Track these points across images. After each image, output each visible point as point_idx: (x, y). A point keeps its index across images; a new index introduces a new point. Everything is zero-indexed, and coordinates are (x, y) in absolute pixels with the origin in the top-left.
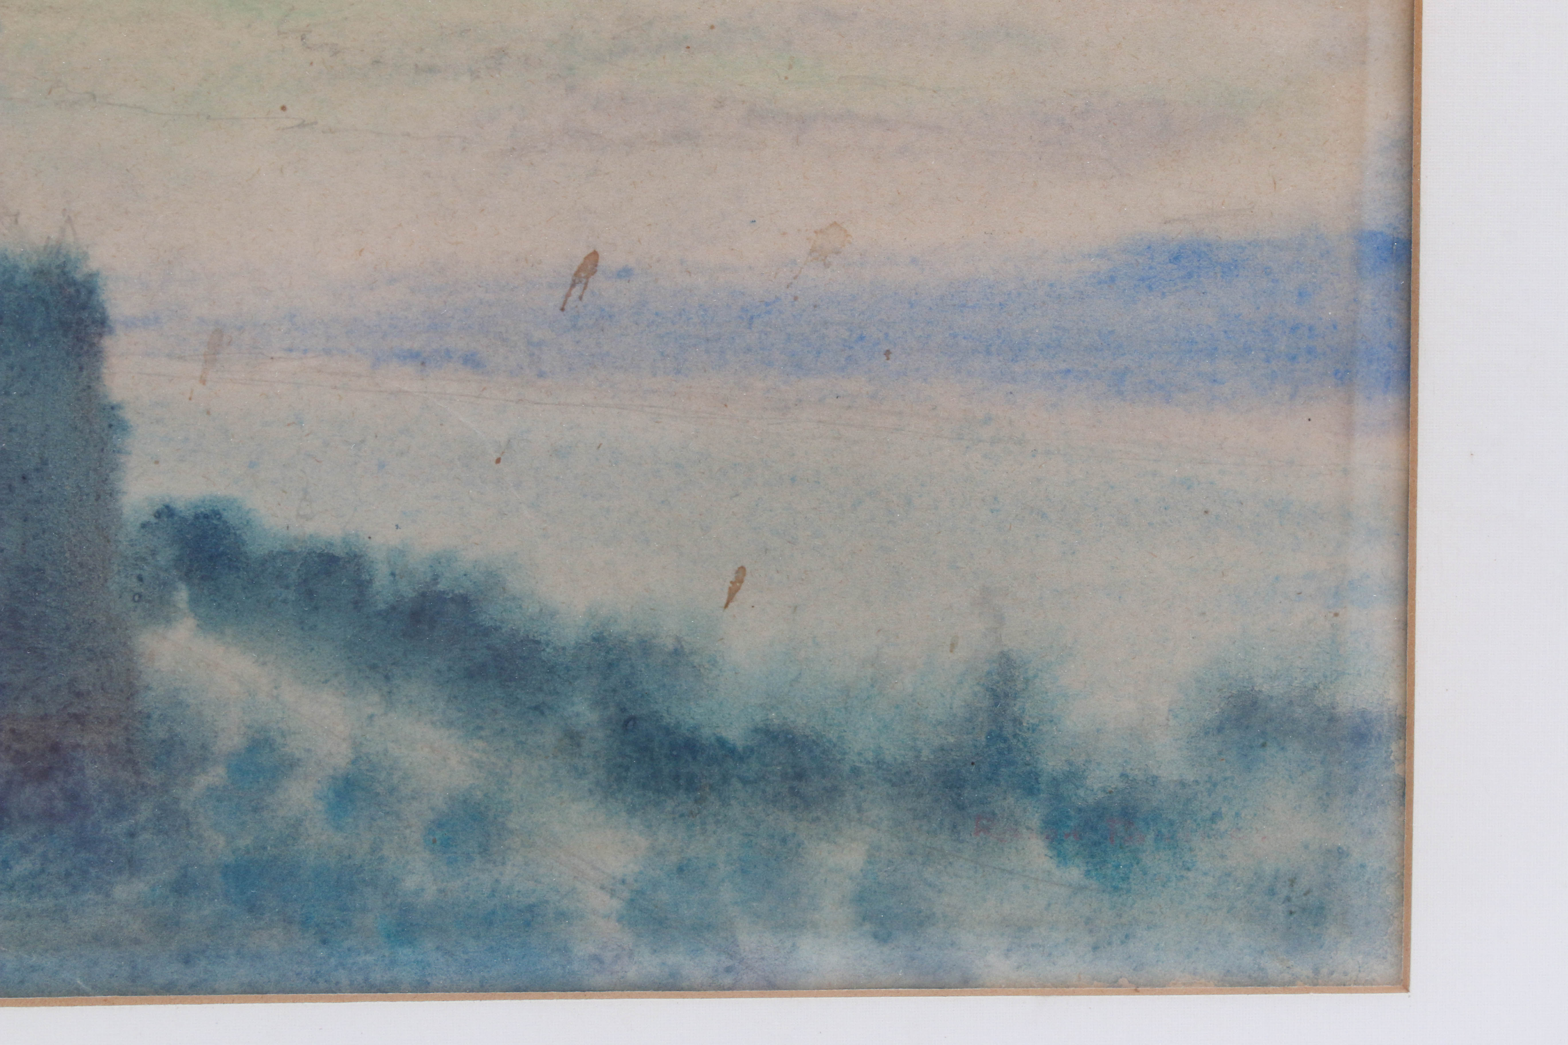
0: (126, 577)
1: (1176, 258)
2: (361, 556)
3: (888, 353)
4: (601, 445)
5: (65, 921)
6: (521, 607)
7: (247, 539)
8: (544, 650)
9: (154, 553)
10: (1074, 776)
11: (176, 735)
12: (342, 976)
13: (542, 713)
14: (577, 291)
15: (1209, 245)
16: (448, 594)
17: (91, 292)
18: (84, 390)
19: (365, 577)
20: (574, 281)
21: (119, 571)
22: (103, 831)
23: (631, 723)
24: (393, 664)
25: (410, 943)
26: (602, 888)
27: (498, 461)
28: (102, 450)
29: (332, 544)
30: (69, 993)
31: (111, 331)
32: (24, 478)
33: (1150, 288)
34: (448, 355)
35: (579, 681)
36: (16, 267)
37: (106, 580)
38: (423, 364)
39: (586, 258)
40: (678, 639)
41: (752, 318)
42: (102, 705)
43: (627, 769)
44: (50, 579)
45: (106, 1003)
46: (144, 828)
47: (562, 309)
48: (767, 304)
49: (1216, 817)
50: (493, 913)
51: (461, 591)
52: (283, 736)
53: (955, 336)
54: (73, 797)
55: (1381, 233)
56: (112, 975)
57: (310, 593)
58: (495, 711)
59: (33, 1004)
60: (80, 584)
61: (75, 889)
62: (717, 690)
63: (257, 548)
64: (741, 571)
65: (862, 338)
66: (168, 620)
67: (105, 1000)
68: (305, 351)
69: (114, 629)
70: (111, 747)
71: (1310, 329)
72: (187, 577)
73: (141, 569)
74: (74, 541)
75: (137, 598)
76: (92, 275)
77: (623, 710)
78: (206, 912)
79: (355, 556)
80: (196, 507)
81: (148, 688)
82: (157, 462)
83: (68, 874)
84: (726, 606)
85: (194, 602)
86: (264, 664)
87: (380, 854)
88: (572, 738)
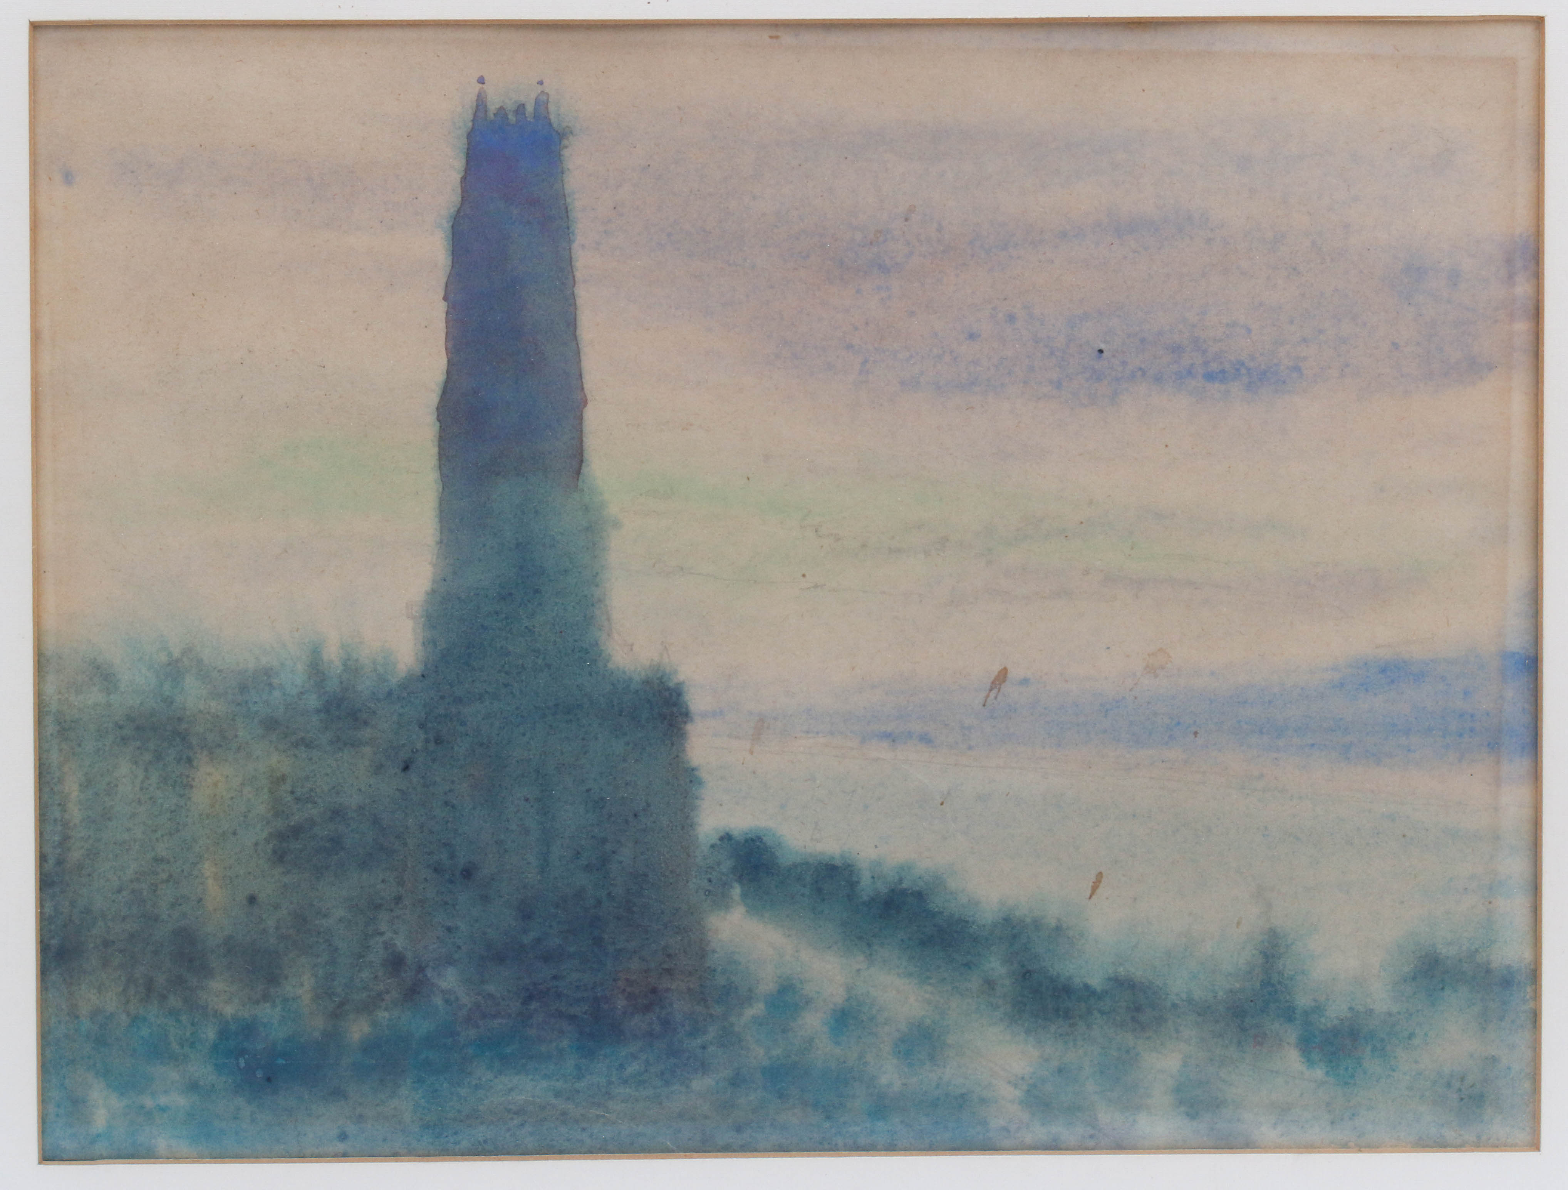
0: (700, 879)
1: (1383, 671)
2: (853, 866)
3: (1196, 733)
4: (1009, 793)
5: (661, 1104)
6: (956, 899)
7: (779, 855)
8: (971, 927)
9: (719, 864)
10: (1318, 1009)
11: (732, 983)
12: (840, 1141)
13: (970, 968)
14: (993, 694)
15: (1405, 662)
16: (909, 890)
17: (679, 694)
18: (674, 758)
19: (855, 879)
20: (991, 686)
21: (696, 875)
22: (685, 1045)
23: (1028, 974)
24: (873, 936)
25: (884, 1119)
26: (1009, 1082)
27: (942, 804)
28: (686, 797)
29: (833, 858)
30: (662, 1151)
31: (692, 721)
32: (635, 815)
33: (1367, 690)
34: (910, 735)
35: (994, 947)
36: (631, 679)
37: (687, 882)
38: (894, 741)
39: (1000, 672)
40: (1059, 920)
41: (1107, 711)
42: (684, 963)
43: (1025, 1005)
44: (651, 880)
45: (686, 1157)
46: (711, 1043)
47: (984, 705)
48: (1117, 702)
49: (1411, 1036)
50: (938, 1099)
51: (918, 889)
52: (801, 983)
53: (1239, 722)
54: (666, 1023)
55: (1518, 653)
56: (689, 1139)
57: (819, 890)
58: (939, 967)
59: (639, 1158)
60: (671, 884)
61: (667, 1083)
62: (1084, 953)
63: (785, 859)
64: (1100, 875)
65: (1179, 723)
66: (727, 908)
67: (686, 1156)
68: (817, 733)
69: (692, 914)
70: (689, 989)
71: (1472, 716)
72: (740, 880)
73: (711, 874)
74: (667, 855)
75: (707, 893)
76: (680, 685)
77: (1023, 966)
78: (751, 1098)
79: (849, 865)
80: (747, 834)
81: (714, 951)
82: (721, 805)
83: (662, 1073)
84: (1090, 897)
85: (744, 895)
86: (789, 936)
87: (864, 1060)
88: (990, 984)
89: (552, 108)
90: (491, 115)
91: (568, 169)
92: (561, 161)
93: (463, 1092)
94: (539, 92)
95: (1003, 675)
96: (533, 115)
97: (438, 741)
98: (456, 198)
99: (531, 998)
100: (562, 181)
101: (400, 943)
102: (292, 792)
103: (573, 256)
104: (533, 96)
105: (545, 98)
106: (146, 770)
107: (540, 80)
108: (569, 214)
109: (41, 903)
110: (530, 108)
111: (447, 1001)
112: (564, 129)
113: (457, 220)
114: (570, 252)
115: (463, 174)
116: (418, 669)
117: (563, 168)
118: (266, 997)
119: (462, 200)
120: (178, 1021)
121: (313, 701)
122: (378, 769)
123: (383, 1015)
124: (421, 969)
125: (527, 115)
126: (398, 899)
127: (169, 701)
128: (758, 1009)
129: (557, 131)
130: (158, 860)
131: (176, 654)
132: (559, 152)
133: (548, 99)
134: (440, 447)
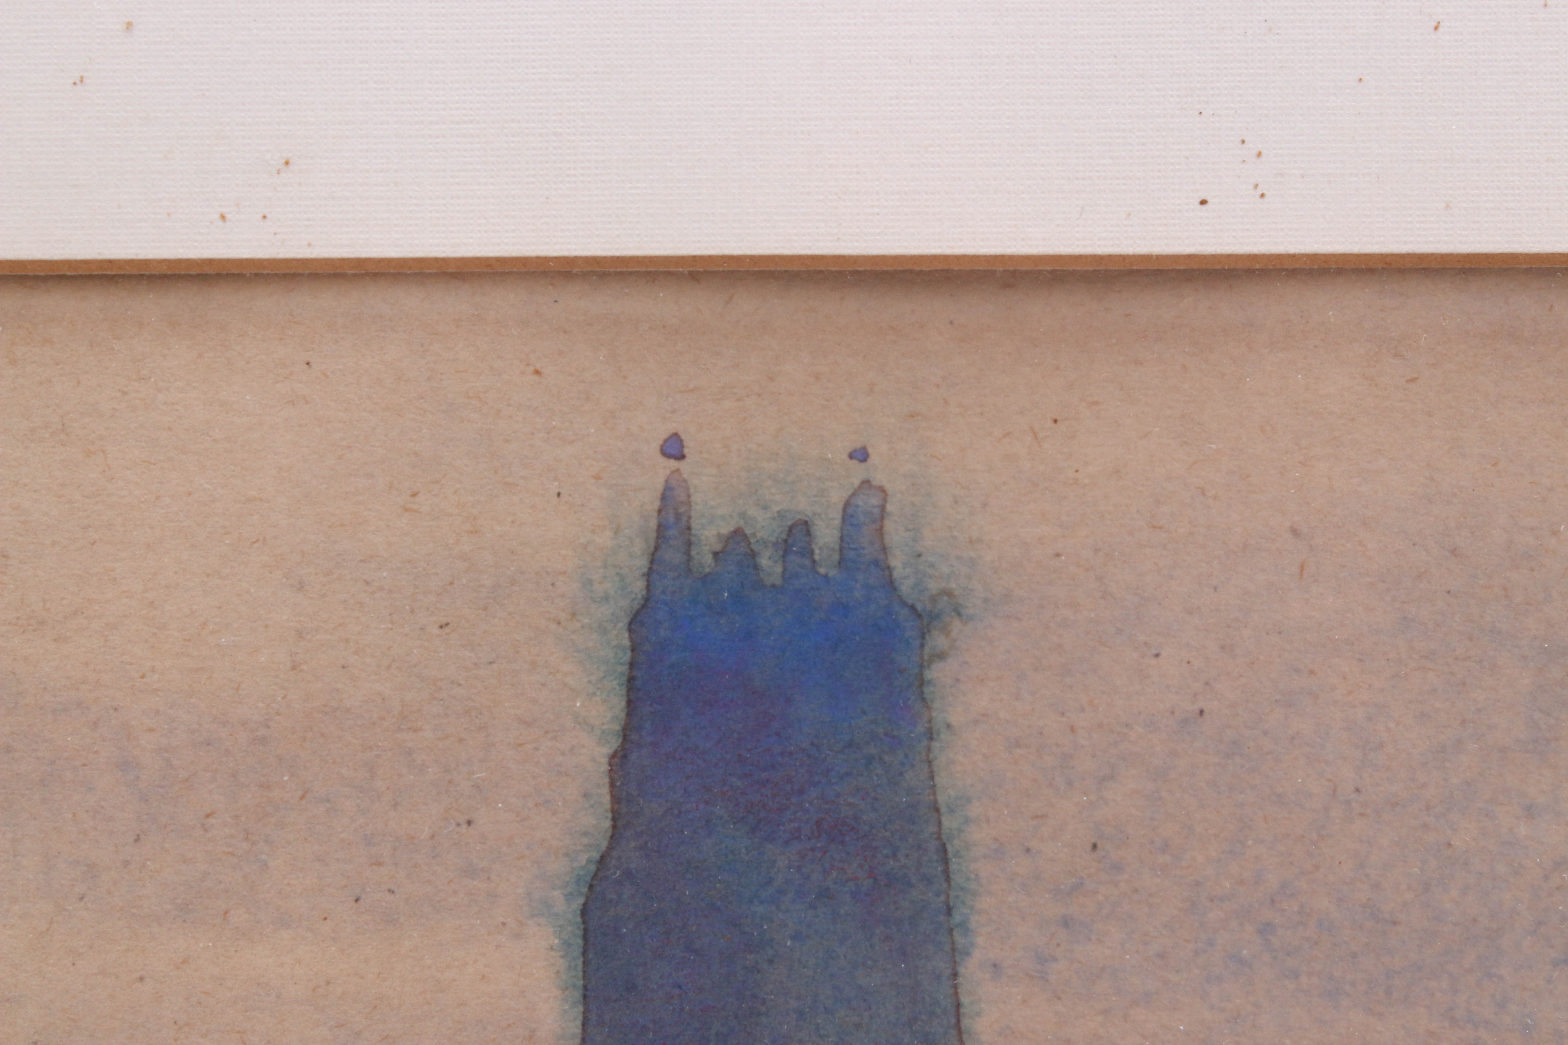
90: (704, 559)
91: (949, 726)
92: (924, 700)
94: (857, 483)
96: (836, 557)
100: (930, 762)
103: (965, 1000)
104: (837, 496)
105: (875, 501)
107: (858, 445)
108: (953, 867)
110: (826, 535)
112: (934, 599)
113: (598, 889)
114: (955, 987)
115: (615, 743)
117: (930, 722)
119: (614, 827)
125: (817, 557)
129: (913, 608)
132: (921, 673)
133: (883, 508)
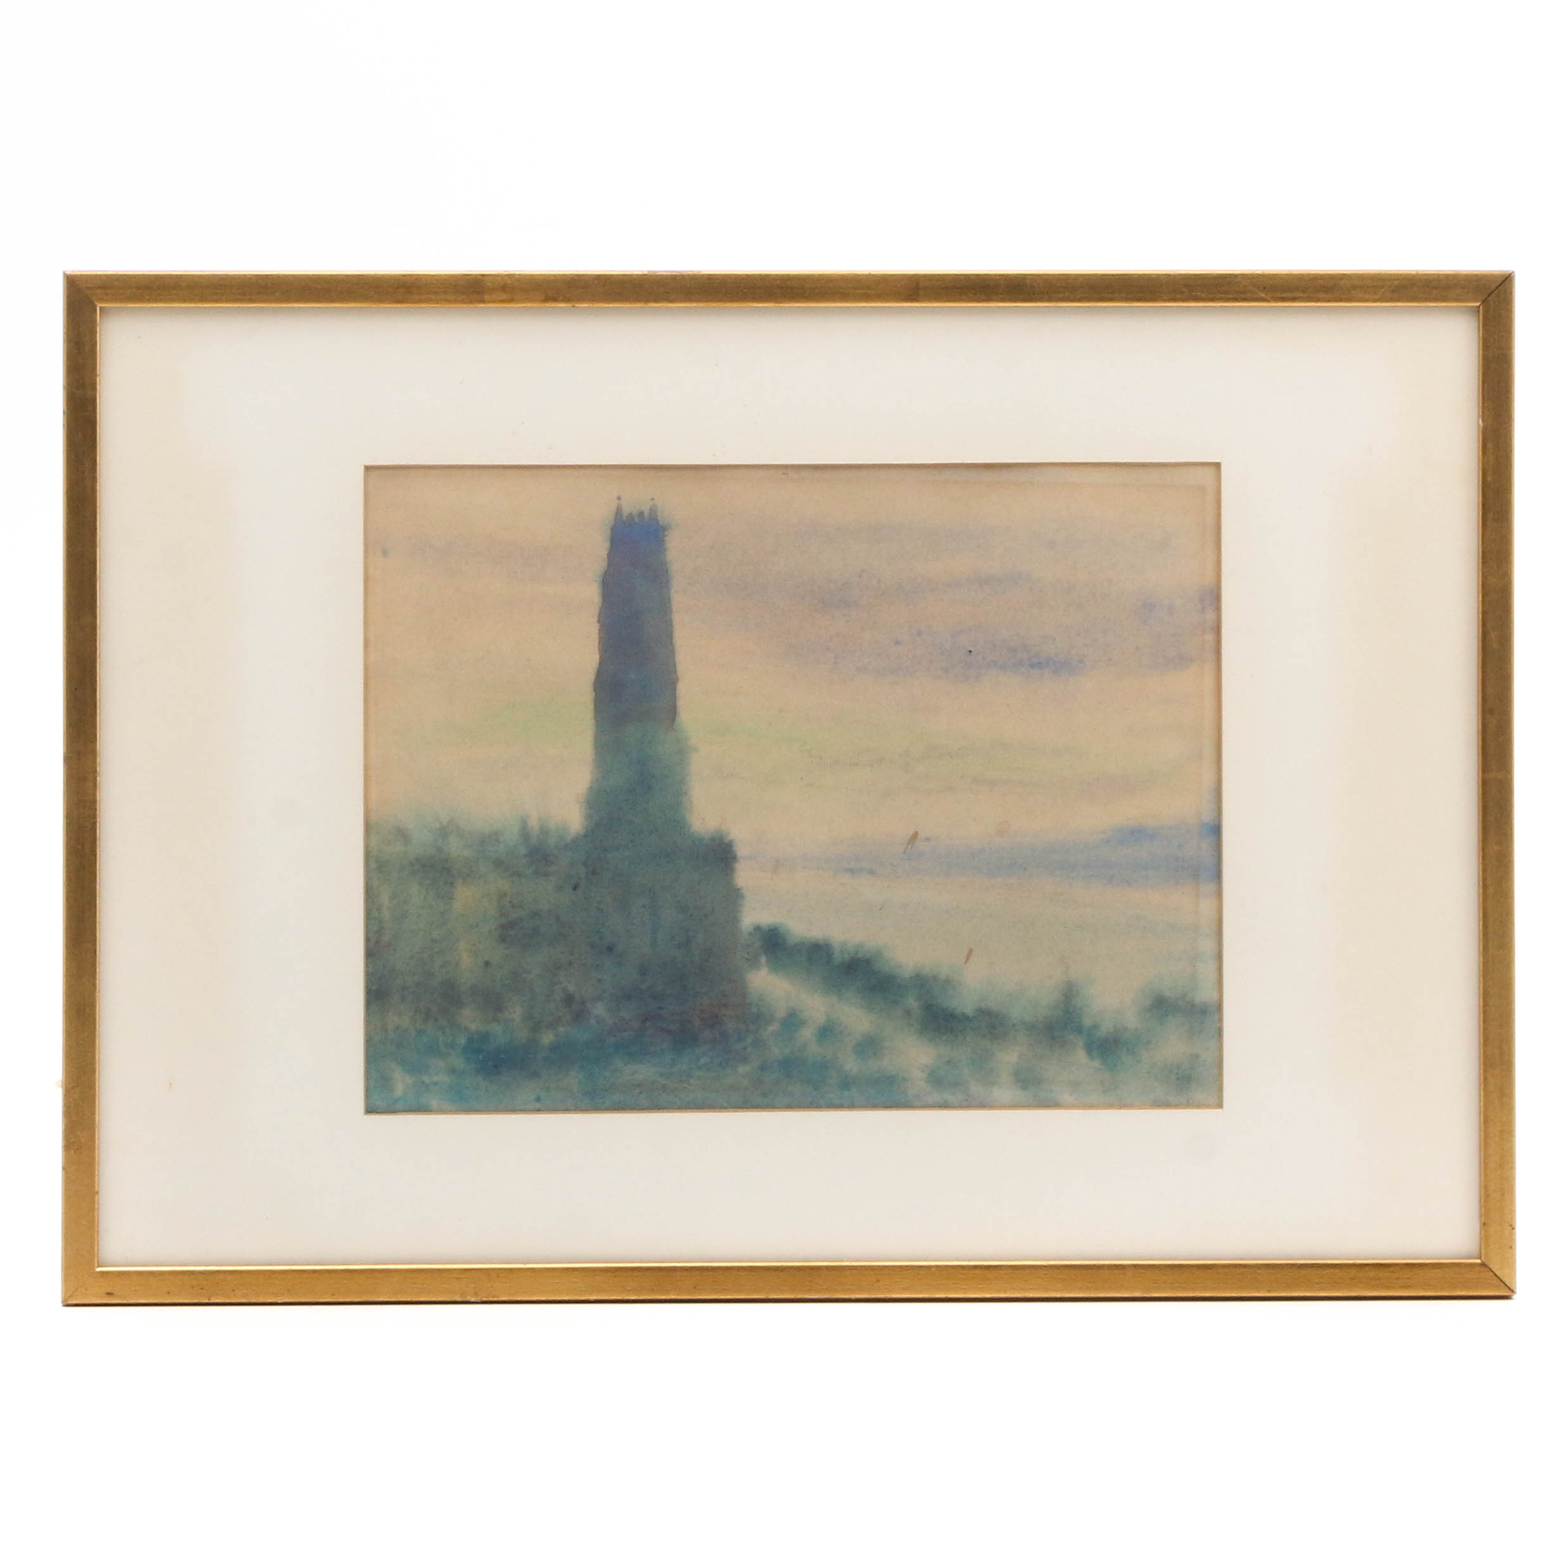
0: (743, 952)
1: (1132, 833)
2: (830, 945)
3: (1025, 869)
5: (720, 1081)
7: (787, 938)
8: (897, 980)
9: (753, 943)
10: (1096, 1027)
11: (761, 1011)
12: (822, 1102)
13: (897, 1003)
14: (910, 846)
15: (1144, 828)
16: (862, 959)
17: (731, 847)
18: (728, 883)
19: (831, 952)
21: (740, 950)
22: (734, 1047)
23: (930, 1007)
24: (841, 985)
25: (848, 1089)
26: (919, 1069)
28: (735, 905)
29: (819, 940)
30: (720, 1108)
31: (738, 861)
32: (706, 916)
33: (1123, 844)
34: (862, 870)
35: (910, 991)
36: (703, 838)
37: (736, 954)
38: (853, 873)
39: (913, 834)
40: (947, 976)
41: (974, 856)
42: (734, 1000)
43: (928, 1025)
44: (715, 953)
46: (749, 1046)
48: (980, 851)
49: (1149, 1042)
50: (879, 1078)
51: (867, 958)
52: (801, 1012)
53: (1050, 862)
54: (723, 1034)
55: (1209, 823)
56: (736, 1101)
57: (811, 959)
58: (879, 1003)
59: (707, 1112)
60: (726, 955)
61: (724, 1069)
62: (962, 994)
63: (791, 941)
64: (971, 951)
65: (1015, 863)
66: (758, 968)
67: (734, 1111)
69: (738, 972)
70: (737, 1016)
71: (1183, 859)
72: (765, 953)
73: (749, 949)
74: (724, 939)
75: (747, 960)
76: (731, 841)
77: (927, 1002)
78: (772, 1078)
79: (828, 945)
80: (769, 926)
81: (751, 993)
83: (721, 1063)
85: (768, 961)
86: (794, 984)
87: (836, 1056)
88: (908, 1013)
89: (659, 514)
90: (624, 518)
91: (668, 548)
92: (664, 544)
93: (607, 1074)
94: (652, 504)
95: (915, 836)
96: (648, 518)
97: (594, 873)
98: (604, 564)
99: (646, 1019)
101: (571, 988)
102: (510, 902)
103: (671, 597)
104: (648, 507)
105: (655, 508)
106: (427, 889)
108: (669, 574)
109: (367, 965)
110: (646, 514)
111: (598, 1022)
112: (666, 526)
113: (605, 577)
114: (669, 595)
115: (608, 551)
116: (582, 832)
117: (665, 547)
118: (496, 1020)
119: (608, 566)
120: (444, 1033)
121: (523, 850)
122: (560, 889)
123: (561, 1029)
124: (583, 1003)
125: (645, 518)
126: (570, 963)
127: (440, 850)
128: (773, 1027)
129: (662, 527)
130: (434, 941)
131: (445, 824)
132: (663, 539)
133: (657, 509)
134: (595, 705)
